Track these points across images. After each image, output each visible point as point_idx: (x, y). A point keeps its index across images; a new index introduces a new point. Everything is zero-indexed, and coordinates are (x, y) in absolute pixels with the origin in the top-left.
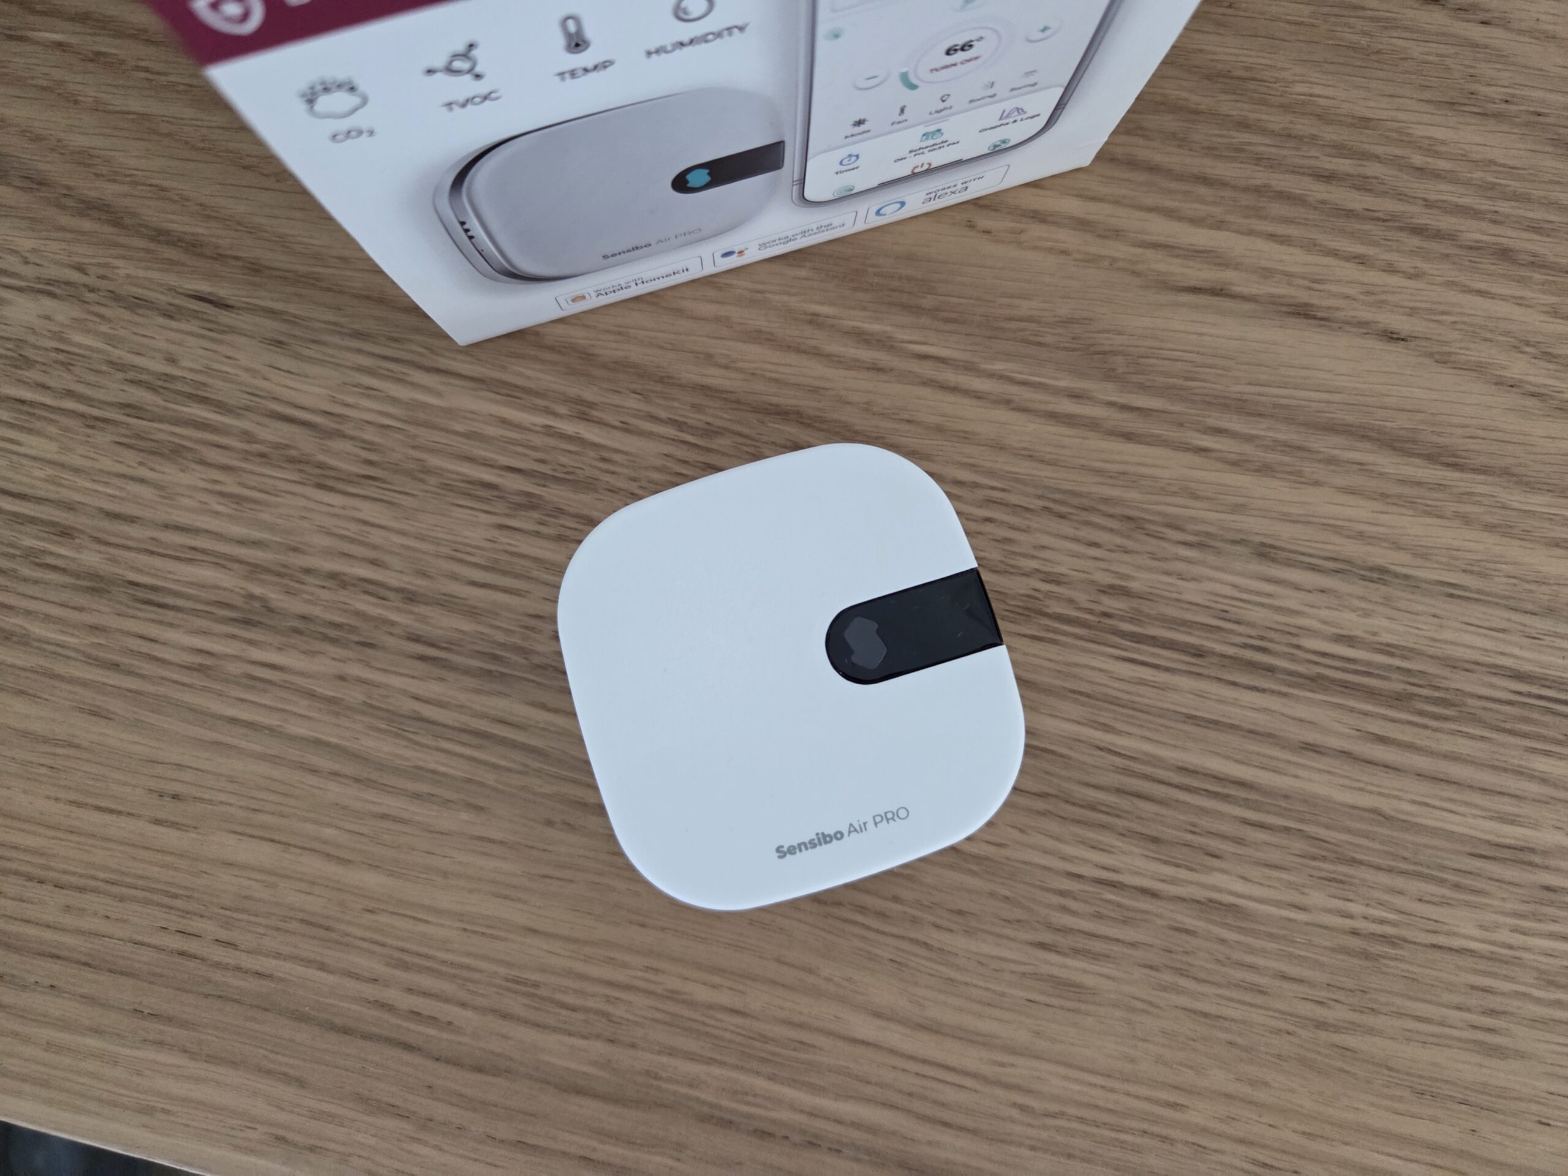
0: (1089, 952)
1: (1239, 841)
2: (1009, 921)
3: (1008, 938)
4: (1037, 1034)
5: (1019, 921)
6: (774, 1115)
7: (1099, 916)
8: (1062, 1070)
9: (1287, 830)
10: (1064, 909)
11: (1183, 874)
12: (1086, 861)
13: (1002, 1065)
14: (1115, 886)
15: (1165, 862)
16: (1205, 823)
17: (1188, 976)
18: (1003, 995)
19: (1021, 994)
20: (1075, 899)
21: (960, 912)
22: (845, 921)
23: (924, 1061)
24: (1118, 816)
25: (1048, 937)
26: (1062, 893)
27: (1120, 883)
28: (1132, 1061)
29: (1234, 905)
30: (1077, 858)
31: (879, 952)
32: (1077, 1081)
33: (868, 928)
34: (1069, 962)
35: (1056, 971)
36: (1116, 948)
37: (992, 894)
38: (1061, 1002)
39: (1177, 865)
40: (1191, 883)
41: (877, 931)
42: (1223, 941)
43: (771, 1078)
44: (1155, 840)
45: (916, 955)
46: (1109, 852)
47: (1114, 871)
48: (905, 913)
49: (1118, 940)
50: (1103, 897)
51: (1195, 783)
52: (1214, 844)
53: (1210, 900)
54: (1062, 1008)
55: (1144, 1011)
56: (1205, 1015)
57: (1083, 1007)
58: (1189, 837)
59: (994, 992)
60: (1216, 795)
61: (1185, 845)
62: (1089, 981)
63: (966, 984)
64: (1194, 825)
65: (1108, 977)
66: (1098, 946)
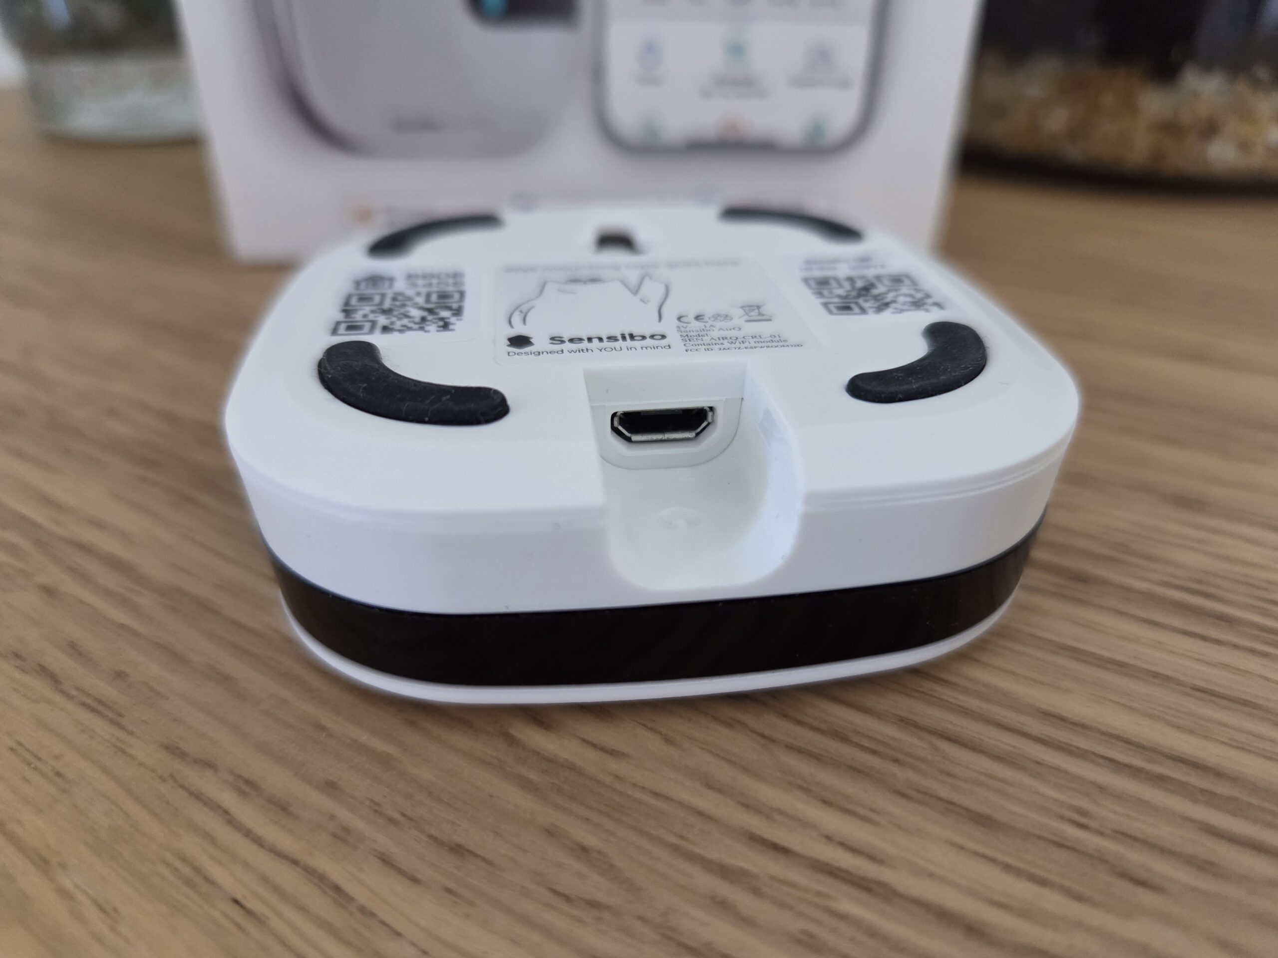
1: (1206, 867)
2: (567, 899)
3: (548, 932)
5: (594, 904)
10: (722, 906)
11: (1052, 901)
12: (805, 824)
14: (869, 890)
15: (1007, 868)
16: (1111, 814)
20: (756, 892)
21: (458, 850)
22: (198, 796)
26: (725, 872)
27: (880, 884)
30: (780, 812)
31: (218, 873)
33: (231, 821)
37: (551, 833)
39: (1042, 882)
40: (1079, 925)
41: (248, 834)
44: (983, 821)
45: (302, 909)
46: (865, 819)
47: (872, 857)
48: (332, 817)
50: (833, 905)
51: (1082, 743)
52: (1135, 857)
58: (1073, 832)
60: (1135, 772)
61: (1060, 845)
64: (1082, 812)
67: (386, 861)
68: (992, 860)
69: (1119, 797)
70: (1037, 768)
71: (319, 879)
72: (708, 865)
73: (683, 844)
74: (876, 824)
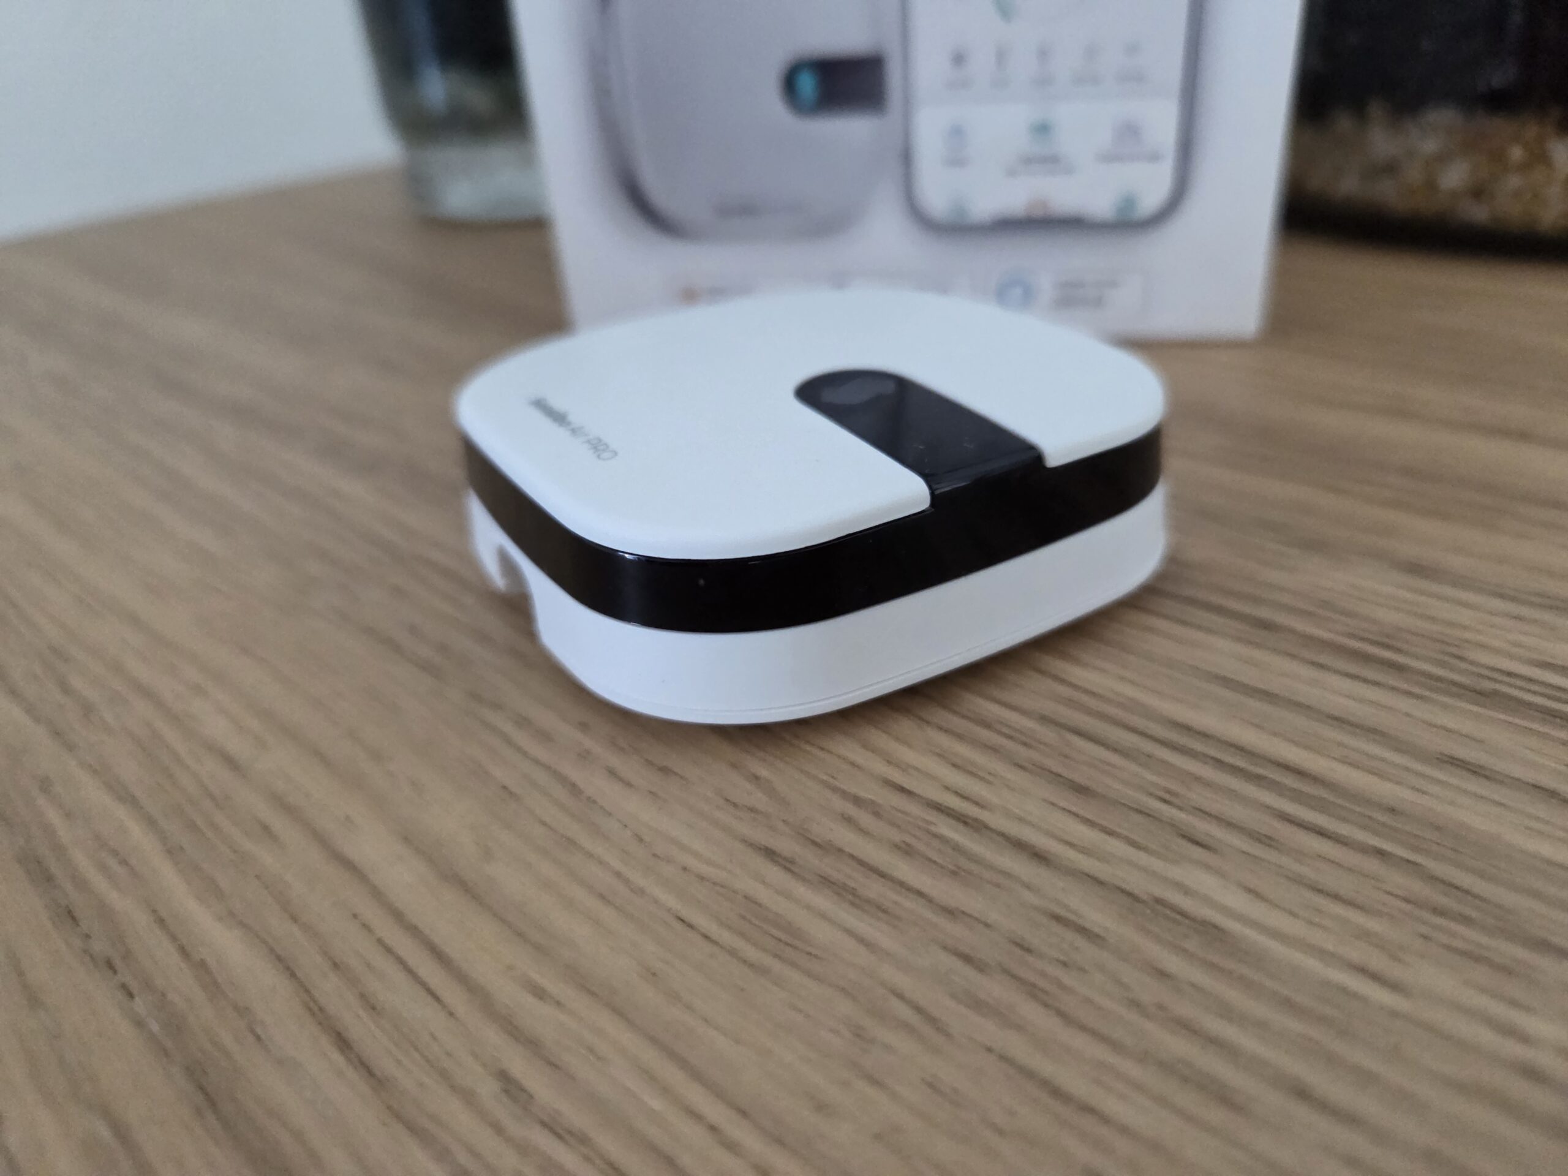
0: (853, 892)
2: (735, 805)
3: (715, 823)
4: (652, 975)
5: (752, 810)
6: (113, 897)
7: (906, 851)
8: (650, 1056)
9: (1381, 853)
10: (847, 819)
12: (931, 778)
13: (539, 993)
14: (965, 823)
15: (1085, 821)
16: (1199, 796)
17: (1046, 1005)
18: (641, 892)
19: (672, 902)
20: (877, 814)
21: (666, 771)
22: (489, 726)
23: (414, 931)
24: (1025, 744)
25: (786, 845)
26: (857, 801)
27: (976, 820)
28: (821, 1107)
29: (1215, 927)
30: (917, 769)
31: (495, 771)
32: (666, 1091)
33: (509, 742)
34: (801, 890)
35: (763, 895)
36: (910, 903)
38: (739, 944)
39: (1111, 833)
41: (520, 750)
42: (1162, 974)
43: (172, 852)
44: (1081, 790)
47: (977, 803)
48: (580, 744)
49: (920, 894)
50: (933, 828)
51: (1198, 746)
53: (1159, 901)
54: (732, 953)
55: (909, 1029)
56: (1057, 1093)
57: (776, 966)
59: (627, 882)
61: (1139, 812)
62: (821, 933)
63: (590, 855)
65: (862, 940)
66: (874, 889)
67: (612, 773)
68: (1076, 815)
69: (1208, 784)
70: (1147, 761)
71: (563, 779)
72: (844, 794)
73: (831, 780)
74: (989, 783)
